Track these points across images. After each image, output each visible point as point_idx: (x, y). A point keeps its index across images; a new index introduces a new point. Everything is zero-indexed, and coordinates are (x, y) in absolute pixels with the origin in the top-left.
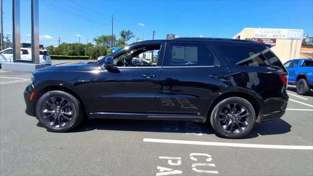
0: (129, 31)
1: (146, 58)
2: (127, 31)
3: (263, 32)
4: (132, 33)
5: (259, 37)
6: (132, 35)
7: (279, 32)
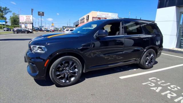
0: (6, 7)
1: (28, 28)
2: (5, 7)
3: (101, 14)
4: (8, 9)
5: (99, 17)
6: (8, 11)
7: (108, 14)
